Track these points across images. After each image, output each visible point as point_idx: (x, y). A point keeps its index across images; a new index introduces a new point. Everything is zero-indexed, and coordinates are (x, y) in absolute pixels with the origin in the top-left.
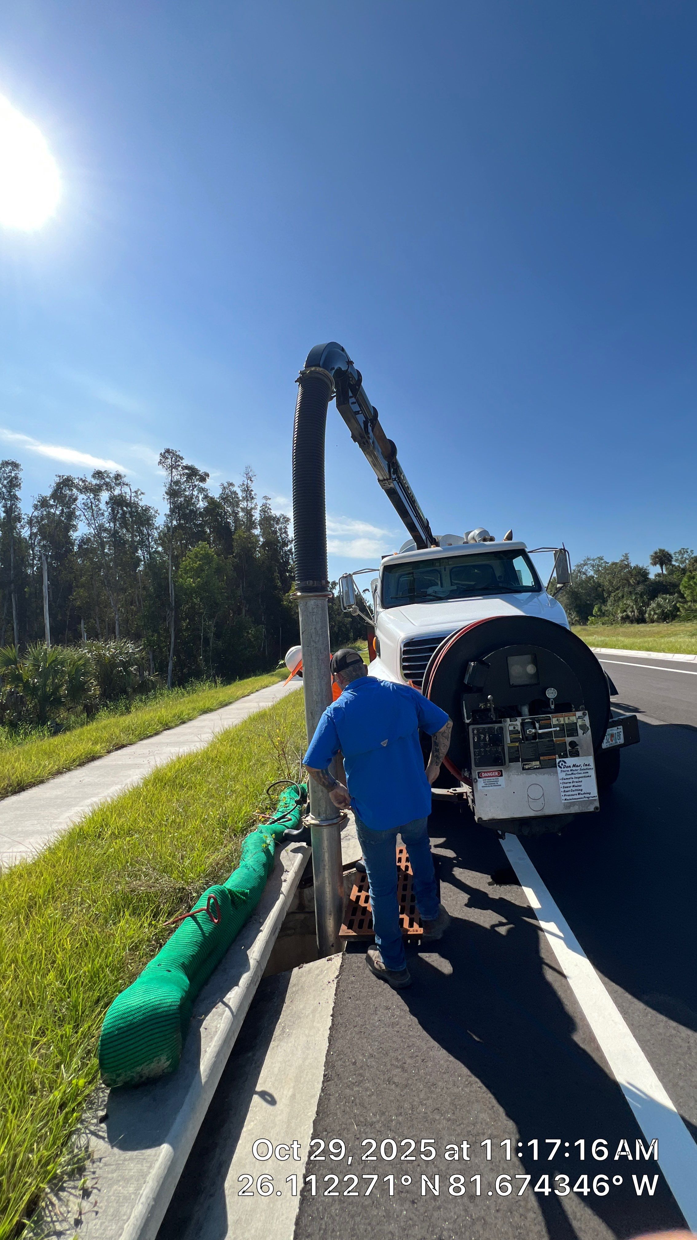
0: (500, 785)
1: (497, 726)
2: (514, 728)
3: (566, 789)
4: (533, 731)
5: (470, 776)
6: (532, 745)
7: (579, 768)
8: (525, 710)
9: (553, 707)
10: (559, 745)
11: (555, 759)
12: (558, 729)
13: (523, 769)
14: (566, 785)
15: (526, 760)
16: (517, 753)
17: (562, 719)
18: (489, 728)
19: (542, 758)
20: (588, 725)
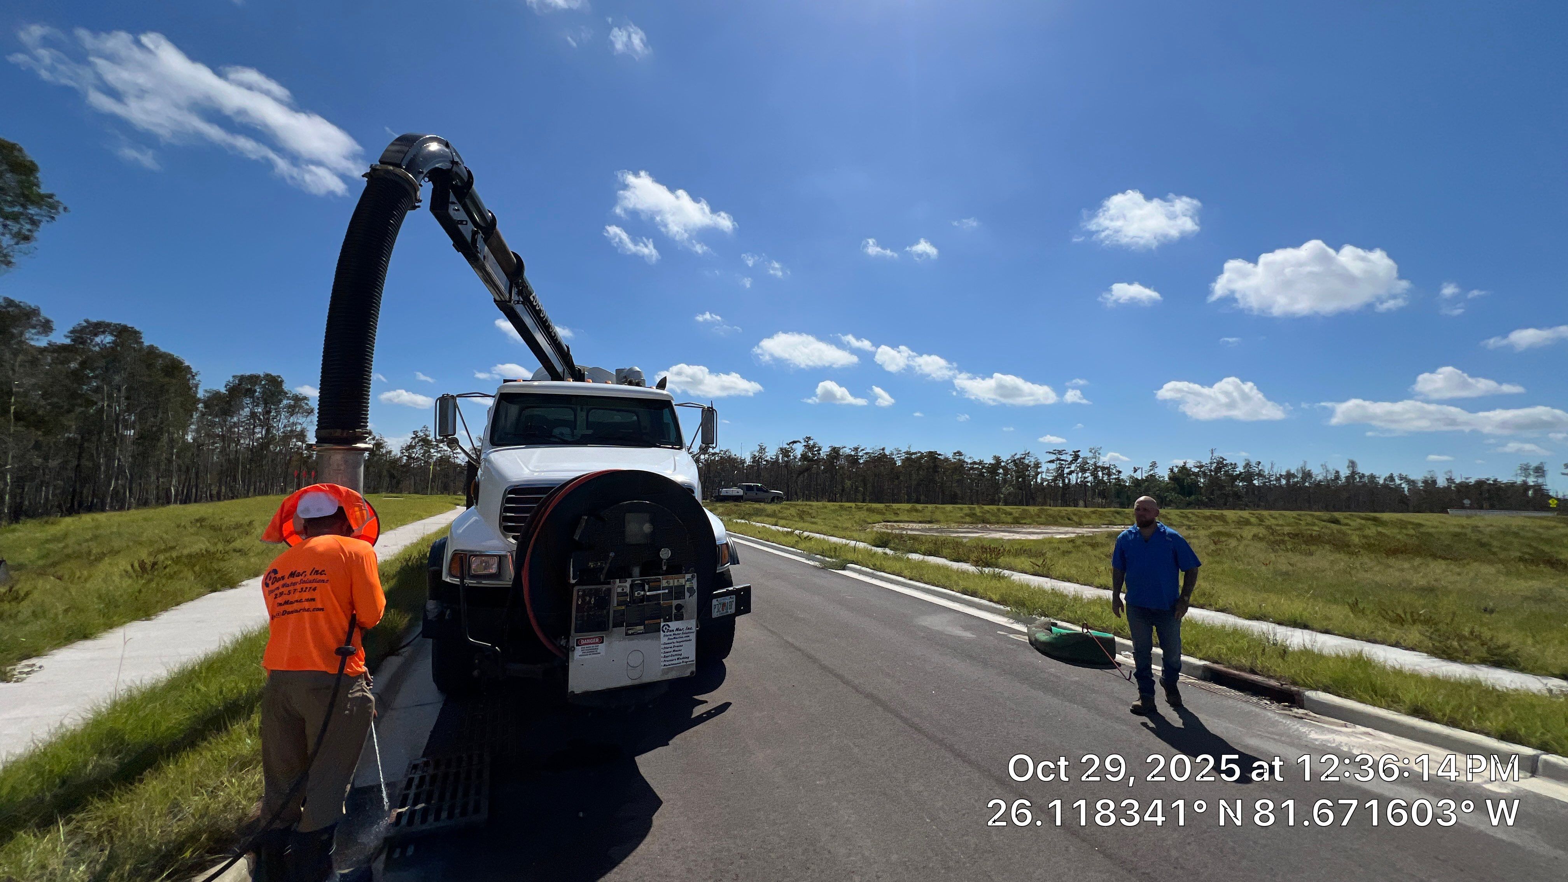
0: (600, 653)
1: (604, 587)
2: (623, 590)
3: (667, 655)
4: (642, 593)
5: (566, 645)
6: (639, 608)
7: (681, 632)
8: (636, 571)
9: (664, 568)
10: (665, 608)
11: (660, 623)
12: (667, 591)
13: (627, 634)
14: (667, 650)
15: (630, 625)
16: (623, 616)
17: (671, 581)
18: (596, 589)
19: (646, 622)
20: (695, 588)
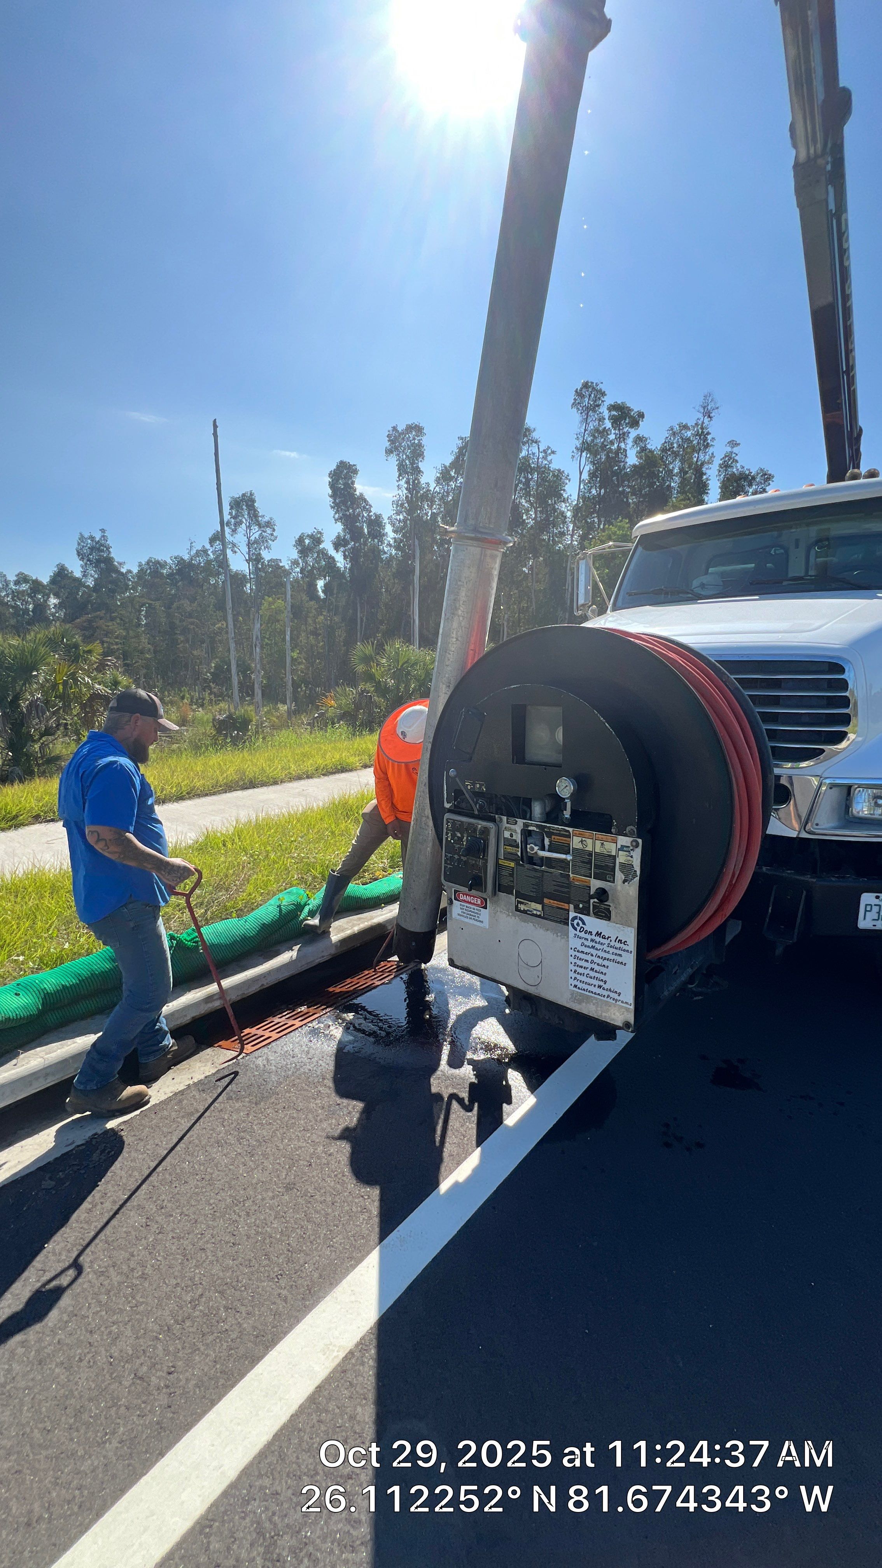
0: (482, 922)
1: (481, 824)
2: (511, 835)
3: (580, 970)
4: (536, 849)
6: (533, 874)
7: (606, 941)
9: (567, 814)
10: (578, 887)
11: (568, 910)
13: (517, 909)
14: (579, 963)
15: (522, 896)
16: (511, 879)
17: (590, 842)
18: (469, 824)
19: (546, 901)
20: (637, 868)
